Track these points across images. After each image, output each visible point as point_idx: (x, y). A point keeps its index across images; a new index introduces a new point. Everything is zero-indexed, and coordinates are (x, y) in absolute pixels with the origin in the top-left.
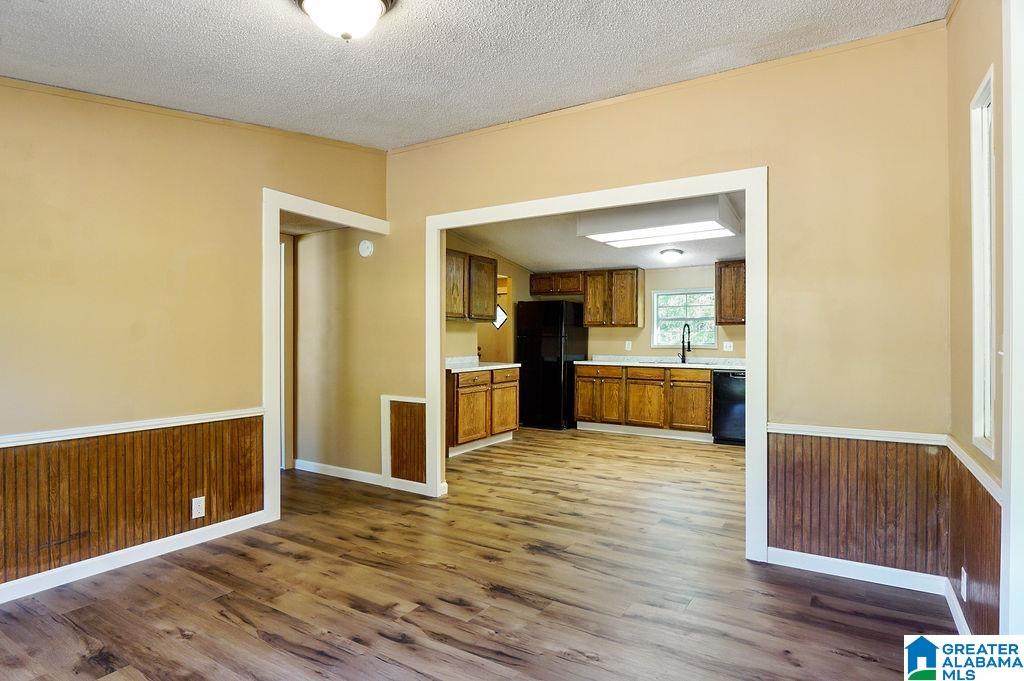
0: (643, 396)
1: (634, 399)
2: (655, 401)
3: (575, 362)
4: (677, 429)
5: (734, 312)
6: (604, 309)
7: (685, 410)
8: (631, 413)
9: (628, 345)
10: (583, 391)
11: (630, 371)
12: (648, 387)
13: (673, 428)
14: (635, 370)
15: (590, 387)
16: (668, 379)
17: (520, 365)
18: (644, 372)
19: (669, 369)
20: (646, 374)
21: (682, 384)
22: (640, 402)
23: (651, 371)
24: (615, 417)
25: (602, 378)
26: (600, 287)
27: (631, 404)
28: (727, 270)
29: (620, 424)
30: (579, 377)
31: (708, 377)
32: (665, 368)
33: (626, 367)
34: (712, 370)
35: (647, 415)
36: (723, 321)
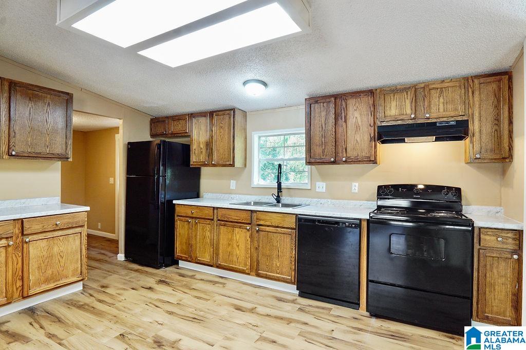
0: (231, 240)
1: (223, 242)
2: (242, 246)
3: (174, 202)
4: (262, 277)
5: (323, 151)
6: (207, 149)
7: (269, 257)
8: (221, 256)
9: (233, 184)
10: (181, 230)
11: (220, 212)
12: (237, 230)
13: (258, 275)
14: (224, 212)
15: (186, 227)
16: (254, 222)
17: (88, 209)
18: (233, 214)
19: (256, 211)
20: (234, 216)
21: (268, 229)
22: (229, 244)
23: (239, 213)
24: (207, 259)
25: (196, 218)
26: (203, 128)
27: (221, 246)
28: (317, 105)
29: (212, 266)
30: (178, 216)
31: (292, 223)
32: (252, 211)
33: (217, 208)
34: (297, 215)
35: (235, 259)
36: (313, 161)
